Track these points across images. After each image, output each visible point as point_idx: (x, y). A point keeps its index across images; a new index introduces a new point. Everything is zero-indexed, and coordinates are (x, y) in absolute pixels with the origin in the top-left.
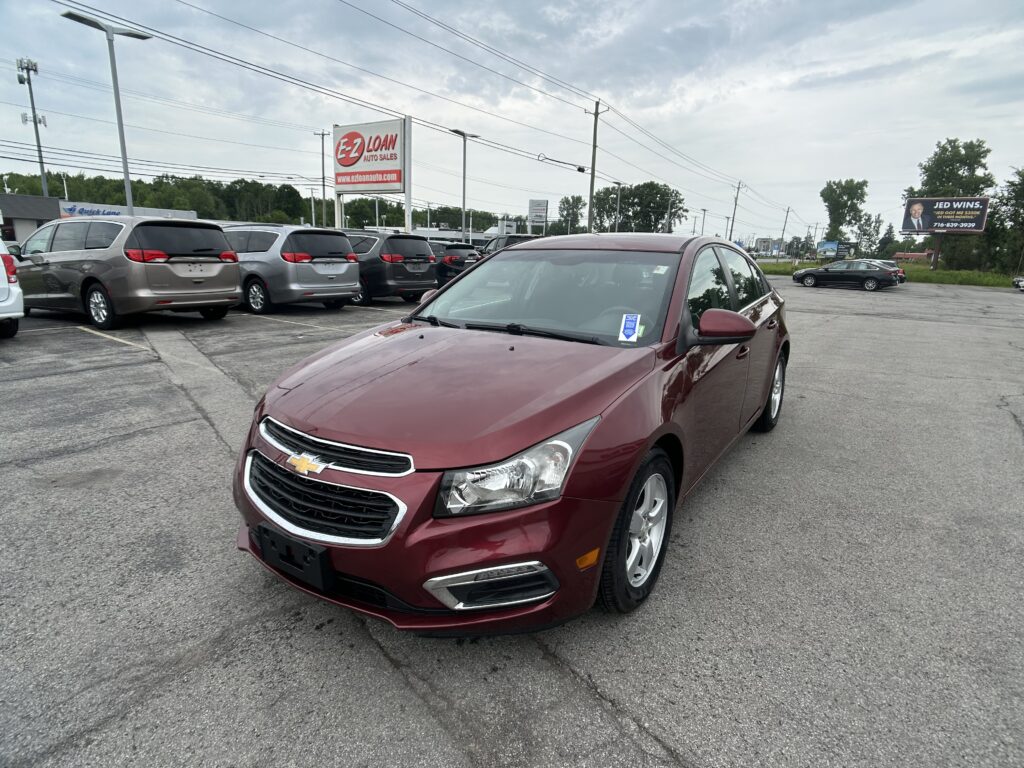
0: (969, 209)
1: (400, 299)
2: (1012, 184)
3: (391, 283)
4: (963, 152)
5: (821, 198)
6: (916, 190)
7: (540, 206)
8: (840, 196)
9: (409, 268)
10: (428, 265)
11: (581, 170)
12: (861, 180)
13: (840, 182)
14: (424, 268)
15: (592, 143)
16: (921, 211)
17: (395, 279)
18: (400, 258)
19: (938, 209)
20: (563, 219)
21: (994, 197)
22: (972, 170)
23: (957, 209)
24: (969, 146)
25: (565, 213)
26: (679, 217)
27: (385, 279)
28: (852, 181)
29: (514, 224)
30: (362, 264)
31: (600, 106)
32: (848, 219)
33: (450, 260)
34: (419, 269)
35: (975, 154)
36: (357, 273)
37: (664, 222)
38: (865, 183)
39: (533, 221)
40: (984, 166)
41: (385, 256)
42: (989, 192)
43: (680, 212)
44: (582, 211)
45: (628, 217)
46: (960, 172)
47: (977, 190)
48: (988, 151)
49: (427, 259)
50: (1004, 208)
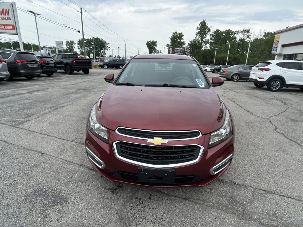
0: (182, 50)
1: (24, 78)
2: (189, 44)
3: (22, 71)
4: (178, 35)
5: (146, 46)
6: (169, 44)
7: (59, 43)
8: (151, 45)
9: (29, 65)
10: (37, 64)
11: (79, 32)
12: (155, 41)
13: (150, 41)
14: (35, 66)
15: (81, 22)
16: (172, 50)
17: (24, 70)
18: (25, 62)
19: (175, 50)
20: (68, 48)
21: (186, 47)
22: (181, 40)
23: (179, 50)
24: (180, 34)
25: (68, 46)
26: (107, 49)
27: (19, 70)
28: (153, 41)
29: (50, 50)
30: (8, 64)
31: (82, 10)
32: (153, 51)
33: (43, 62)
34: (34, 66)
35: (181, 36)
36: (6, 67)
37: (103, 51)
38: (156, 42)
39: (58, 49)
40: (183, 39)
41: (17, 61)
42: (184, 46)
43: (107, 48)
44: (74, 46)
45: (91, 48)
46: (178, 40)
47: (182, 45)
48: (183, 35)
49: (37, 62)
50: (188, 50)
